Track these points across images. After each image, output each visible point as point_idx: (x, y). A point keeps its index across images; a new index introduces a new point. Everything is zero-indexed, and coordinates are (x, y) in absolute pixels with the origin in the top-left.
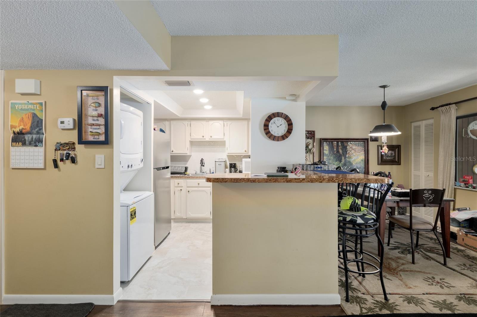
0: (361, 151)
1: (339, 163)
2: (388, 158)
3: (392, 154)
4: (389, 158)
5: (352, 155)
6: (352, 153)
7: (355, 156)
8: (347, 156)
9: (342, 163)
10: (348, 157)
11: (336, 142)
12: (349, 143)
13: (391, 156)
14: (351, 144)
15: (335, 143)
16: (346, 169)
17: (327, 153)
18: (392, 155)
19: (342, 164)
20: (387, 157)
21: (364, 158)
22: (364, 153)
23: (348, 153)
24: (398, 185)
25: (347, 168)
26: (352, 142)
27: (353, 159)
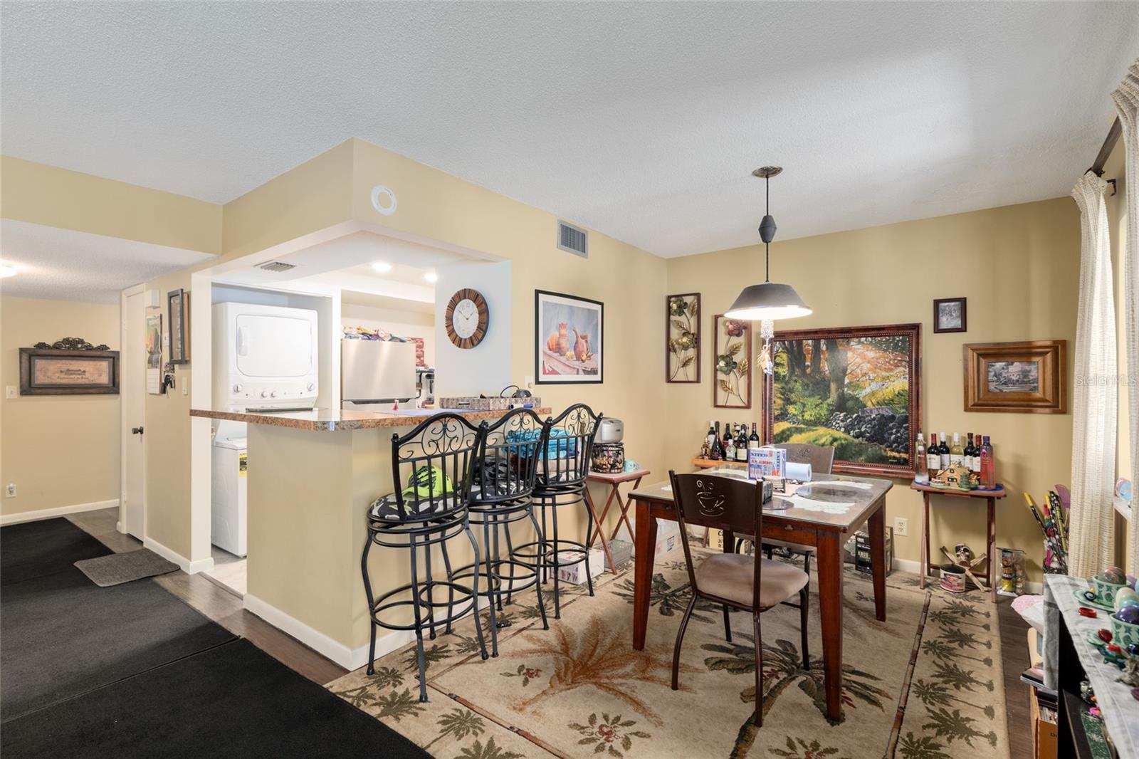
0: (897, 366)
1: (820, 401)
2: (1006, 389)
3: (1025, 374)
4: (1015, 389)
5: (864, 379)
6: (864, 371)
7: (872, 380)
8: (847, 381)
9: (829, 401)
10: (850, 383)
11: (810, 342)
12: (852, 343)
13: (1023, 382)
14: (860, 343)
15: (808, 345)
16: (842, 421)
17: (782, 374)
18: (1026, 376)
19: (829, 405)
20: (1005, 384)
21: (907, 388)
22: (907, 370)
23: (849, 371)
24: (1057, 487)
25: (845, 416)
26: (863, 339)
27: (868, 390)
